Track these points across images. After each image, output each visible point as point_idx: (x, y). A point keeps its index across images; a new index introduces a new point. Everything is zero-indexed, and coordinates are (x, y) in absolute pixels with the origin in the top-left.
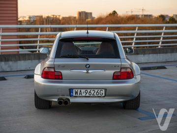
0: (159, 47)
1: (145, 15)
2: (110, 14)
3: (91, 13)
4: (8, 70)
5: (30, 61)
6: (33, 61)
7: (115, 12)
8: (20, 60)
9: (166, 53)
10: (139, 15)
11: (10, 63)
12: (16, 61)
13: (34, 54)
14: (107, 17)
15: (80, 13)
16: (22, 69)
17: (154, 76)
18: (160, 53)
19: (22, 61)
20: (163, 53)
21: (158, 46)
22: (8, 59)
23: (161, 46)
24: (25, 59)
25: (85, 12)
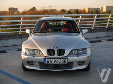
0: (93, 28)
1: (52, 10)
2: (31, 9)
3: (17, 9)
4: (2, 45)
5: (16, 39)
6: (18, 39)
7: (34, 8)
8: (9, 39)
9: (97, 32)
10: (48, 10)
11: (3, 41)
12: (7, 39)
13: (18, 35)
14: (29, 11)
15: (10, 9)
16: (11, 45)
17: (101, 47)
18: (93, 32)
19: (11, 40)
20: (95, 32)
21: (91, 28)
22: (2, 38)
23: (94, 28)
24: (12, 38)
25: (13, 8)
